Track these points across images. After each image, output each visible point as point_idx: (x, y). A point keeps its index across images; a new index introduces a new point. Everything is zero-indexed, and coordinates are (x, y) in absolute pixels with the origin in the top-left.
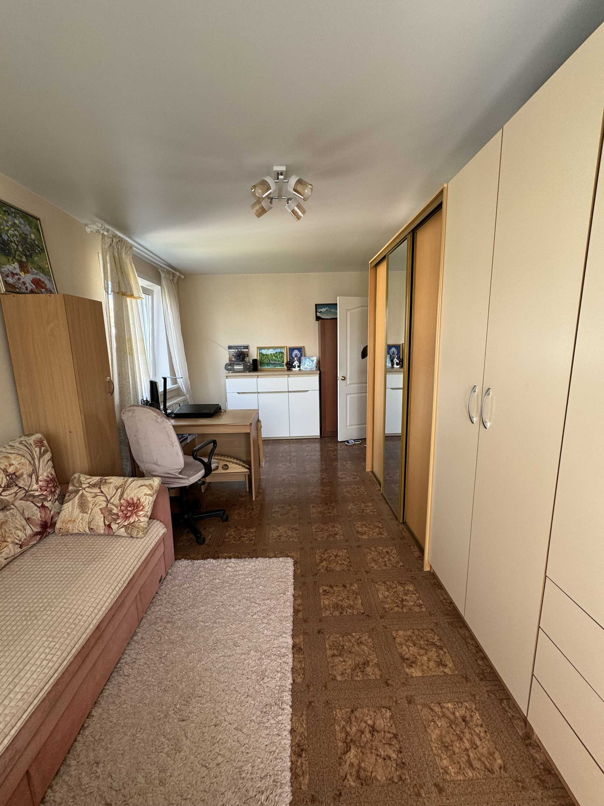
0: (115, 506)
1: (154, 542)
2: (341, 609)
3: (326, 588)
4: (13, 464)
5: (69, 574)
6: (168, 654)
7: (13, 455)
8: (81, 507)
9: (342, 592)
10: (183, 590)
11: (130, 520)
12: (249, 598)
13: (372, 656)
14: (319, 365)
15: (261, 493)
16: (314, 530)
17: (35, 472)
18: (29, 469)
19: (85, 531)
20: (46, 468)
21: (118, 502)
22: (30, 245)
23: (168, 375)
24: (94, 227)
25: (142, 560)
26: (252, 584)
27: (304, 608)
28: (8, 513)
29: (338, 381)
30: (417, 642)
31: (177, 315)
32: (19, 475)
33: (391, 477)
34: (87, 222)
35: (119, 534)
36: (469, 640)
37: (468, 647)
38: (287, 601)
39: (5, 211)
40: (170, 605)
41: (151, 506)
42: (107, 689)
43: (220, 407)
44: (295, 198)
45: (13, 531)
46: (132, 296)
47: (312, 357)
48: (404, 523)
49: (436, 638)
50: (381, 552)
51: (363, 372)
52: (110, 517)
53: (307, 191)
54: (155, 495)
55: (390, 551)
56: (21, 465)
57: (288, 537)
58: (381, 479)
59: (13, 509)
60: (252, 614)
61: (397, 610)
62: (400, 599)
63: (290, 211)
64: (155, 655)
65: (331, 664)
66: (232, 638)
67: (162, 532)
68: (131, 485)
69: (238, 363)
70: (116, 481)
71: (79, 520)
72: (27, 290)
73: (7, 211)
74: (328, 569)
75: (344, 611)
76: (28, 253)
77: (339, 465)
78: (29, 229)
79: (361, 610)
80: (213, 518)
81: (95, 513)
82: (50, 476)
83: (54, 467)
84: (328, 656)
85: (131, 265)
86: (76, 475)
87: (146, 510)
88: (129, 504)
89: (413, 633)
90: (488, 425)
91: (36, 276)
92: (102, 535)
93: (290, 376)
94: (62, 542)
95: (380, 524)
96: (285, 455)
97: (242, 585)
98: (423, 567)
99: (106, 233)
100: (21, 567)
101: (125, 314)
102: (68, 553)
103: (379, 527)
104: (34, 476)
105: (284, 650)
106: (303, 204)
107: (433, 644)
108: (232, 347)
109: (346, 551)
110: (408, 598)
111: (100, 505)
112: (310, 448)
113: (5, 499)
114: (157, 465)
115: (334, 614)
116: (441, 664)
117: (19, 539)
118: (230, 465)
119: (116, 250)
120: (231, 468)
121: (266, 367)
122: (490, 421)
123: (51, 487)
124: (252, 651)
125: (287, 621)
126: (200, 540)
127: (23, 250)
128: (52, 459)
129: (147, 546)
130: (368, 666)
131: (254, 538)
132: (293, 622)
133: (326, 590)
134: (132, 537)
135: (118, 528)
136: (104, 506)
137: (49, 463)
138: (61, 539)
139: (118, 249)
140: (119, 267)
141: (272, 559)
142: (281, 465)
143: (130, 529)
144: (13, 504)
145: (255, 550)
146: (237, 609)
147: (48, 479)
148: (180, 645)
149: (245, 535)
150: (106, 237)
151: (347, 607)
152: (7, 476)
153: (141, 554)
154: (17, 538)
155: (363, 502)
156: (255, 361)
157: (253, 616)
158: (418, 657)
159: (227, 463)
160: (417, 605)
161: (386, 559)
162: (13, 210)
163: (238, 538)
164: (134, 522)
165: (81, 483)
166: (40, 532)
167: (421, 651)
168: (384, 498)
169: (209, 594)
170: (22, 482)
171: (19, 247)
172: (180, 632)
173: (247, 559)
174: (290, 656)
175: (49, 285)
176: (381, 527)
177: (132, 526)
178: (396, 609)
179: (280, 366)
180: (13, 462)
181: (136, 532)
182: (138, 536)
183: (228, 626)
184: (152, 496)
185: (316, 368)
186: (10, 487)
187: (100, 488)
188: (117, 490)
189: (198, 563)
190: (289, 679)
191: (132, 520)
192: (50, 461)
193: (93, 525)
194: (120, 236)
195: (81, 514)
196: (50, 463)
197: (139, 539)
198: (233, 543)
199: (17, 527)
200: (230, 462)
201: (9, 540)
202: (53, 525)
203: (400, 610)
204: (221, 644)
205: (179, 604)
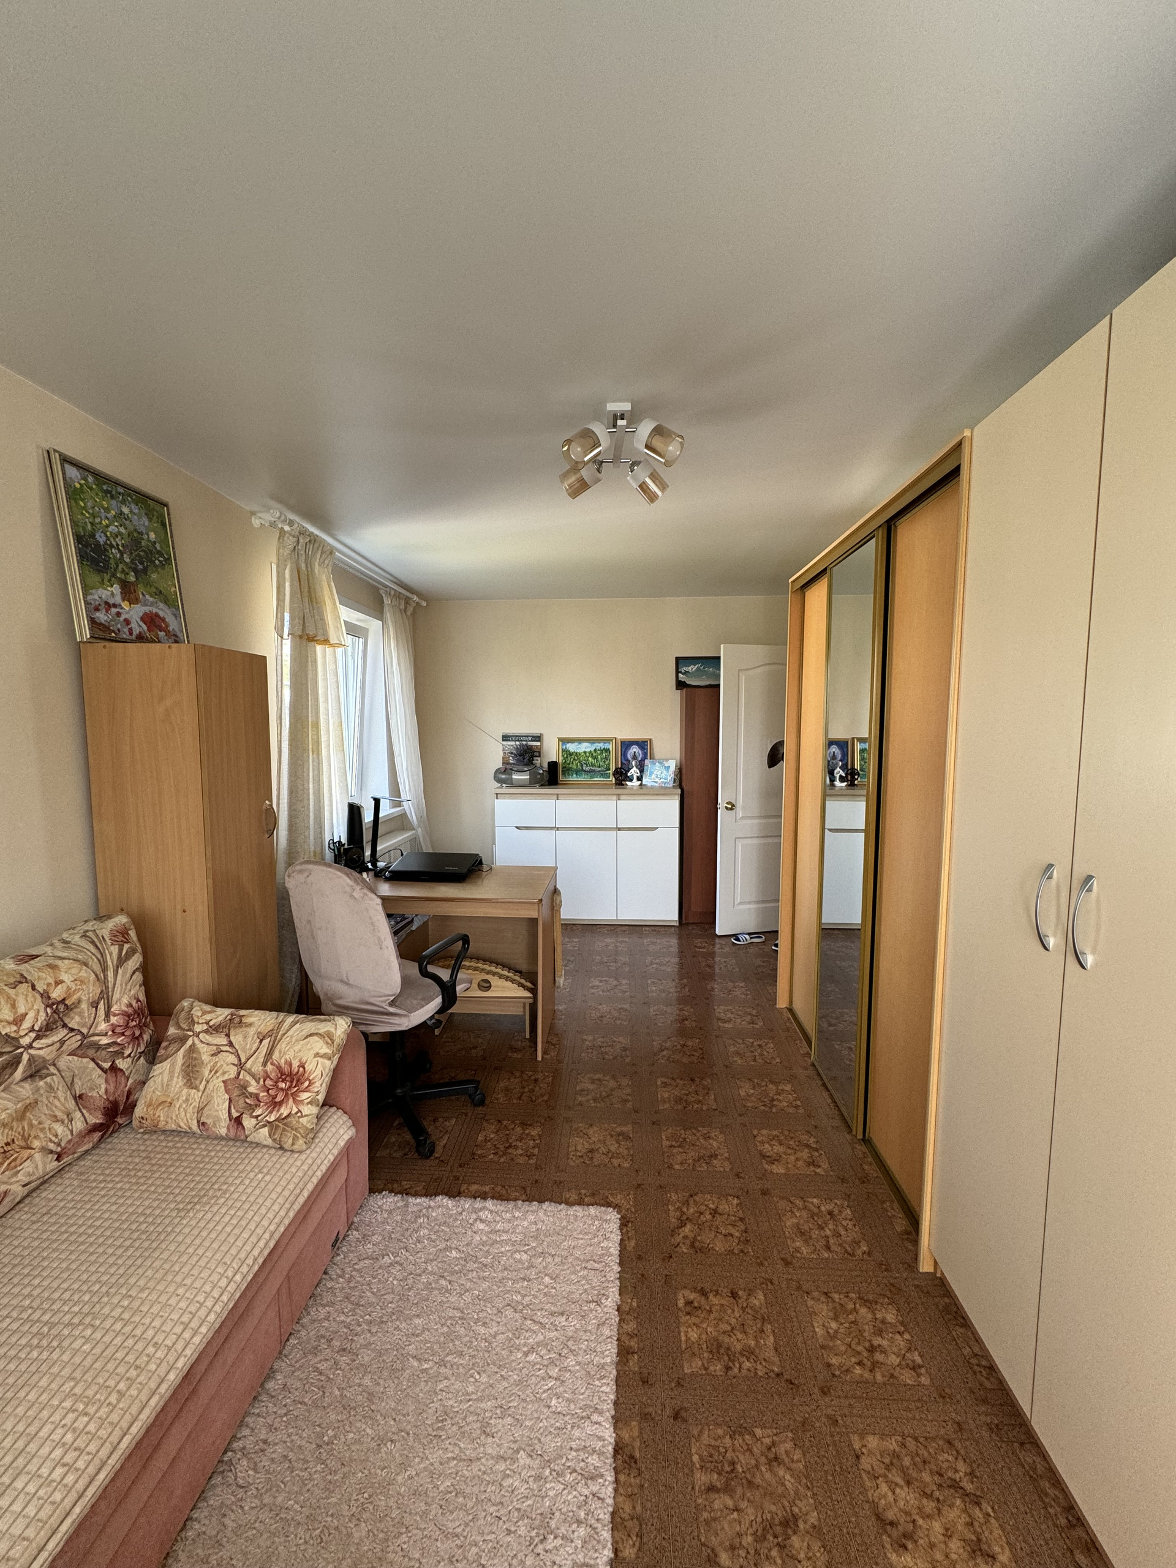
0: (253, 1076)
1: (326, 1162)
2: (726, 1358)
3: (692, 1296)
4: (62, 982)
5: (144, 1232)
6: (335, 1437)
7: (66, 962)
8: (188, 1075)
9: (730, 1311)
10: (380, 1271)
11: (282, 1110)
12: (521, 1307)
13: (805, 1502)
14: (680, 778)
15: (554, 1045)
16: (665, 1143)
17: (105, 996)
18: (94, 990)
19: (190, 1128)
20: (128, 987)
21: (261, 1068)
22: (145, 551)
23: (384, 792)
24: (267, 517)
25: (297, 1207)
26: (528, 1269)
27: (641, 1346)
28: (41, 1083)
29: (719, 811)
30: (915, 1475)
31: (409, 674)
32: (73, 1004)
33: (831, 1025)
34: (255, 508)
35: (256, 1140)
36: (1045, 1484)
37: (1045, 1508)
38: (604, 1323)
39: (107, 492)
40: (350, 1306)
41: (327, 1079)
42: (196, 1519)
43: (481, 860)
44: (647, 461)
45: (47, 1123)
46: (326, 641)
47: (667, 760)
48: (866, 1141)
49: (962, 1467)
50: (816, 1210)
51: (772, 795)
52: (241, 1102)
53: (673, 448)
54: (337, 1057)
55: (836, 1212)
56: (78, 983)
57: (610, 1154)
58: (811, 1028)
59: (53, 1074)
60: (525, 1349)
61: (862, 1376)
62: (867, 1344)
63: (636, 486)
64: (309, 1436)
65: (705, 1515)
66: (478, 1411)
67: (346, 1137)
68: (290, 1033)
69: (520, 768)
70: (260, 1020)
71: (180, 1101)
72: (131, 634)
73: (110, 492)
74: (697, 1244)
75: (733, 1362)
76: (140, 567)
77: (717, 988)
78: (147, 523)
79: (773, 1364)
80: (453, 1098)
81: (213, 1091)
82: (134, 1004)
83: (145, 983)
84: (697, 1488)
85: (329, 585)
86: (186, 1003)
87: (316, 1090)
88: (282, 1075)
89: (903, 1445)
90: (1090, 960)
91: (151, 608)
92: (222, 1138)
93: (622, 797)
94: (142, 1148)
95: (812, 1140)
96: (605, 959)
97: (506, 1269)
98: (916, 1258)
99: (287, 528)
100: (52, 1204)
101: (310, 676)
102: (149, 1178)
103: (808, 1146)
104: (101, 1006)
105: (594, 1460)
106: (662, 471)
107: (955, 1486)
108: (509, 736)
109: (736, 1201)
110: (885, 1343)
111: (224, 1073)
112: (658, 948)
113: (40, 1056)
114: (347, 984)
115: (712, 1368)
116: (980, 1550)
117: (56, 1140)
118: (495, 981)
119: (303, 558)
120: (496, 987)
121: (574, 778)
122: (1093, 952)
123: (135, 1026)
124: (522, 1452)
125: (604, 1377)
126: (423, 1148)
127: (132, 561)
128: (144, 968)
129: (310, 1173)
130: (795, 1533)
131: (536, 1151)
132: (616, 1381)
133: (692, 1302)
134: (281, 1148)
135: (256, 1128)
136: (232, 1076)
137: (134, 977)
138: (140, 1142)
139: (307, 556)
140: (306, 590)
141: (574, 1208)
142: (597, 983)
143: (279, 1132)
144: (54, 1065)
145: (536, 1181)
146: (492, 1332)
147: (130, 1011)
148: (364, 1417)
149: (519, 1144)
150: (287, 535)
151: (741, 1353)
152: (47, 1006)
153: (298, 1191)
154: (54, 1139)
155: (772, 1082)
156: (553, 765)
157: (526, 1354)
158: (920, 1522)
159: (489, 977)
160: (908, 1365)
161: (828, 1233)
162: (121, 490)
163: (502, 1147)
164: (289, 1115)
165: (193, 1023)
166: (102, 1124)
167: (925, 1501)
168: (819, 1074)
169: (433, 1285)
170: (77, 1018)
171: (125, 556)
172: (367, 1381)
173: (520, 1203)
174: (609, 1478)
175: (173, 625)
176: (814, 1146)
177: (285, 1124)
178: (858, 1370)
179: (602, 775)
180: (64, 977)
181: (291, 1139)
182: (295, 1147)
183: (472, 1376)
184: (329, 1059)
185: (674, 782)
186: (52, 1030)
187: (228, 1035)
188: (261, 1041)
189: (417, 1205)
190: (604, 1547)
191: (284, 1111)
192: (137, 973)
193: (208, 1117)
194: (312, 533)
195: (185, 1091)
196: (138, 977)
197: (296, 1155)
198: (491, 1161)
199: (55, 1116)
200: (494, 974)
201: (36, 1144)
202: (130, 1107)
203: (867, 1375)
204: (453, 1425)
205: (371, 1304)
